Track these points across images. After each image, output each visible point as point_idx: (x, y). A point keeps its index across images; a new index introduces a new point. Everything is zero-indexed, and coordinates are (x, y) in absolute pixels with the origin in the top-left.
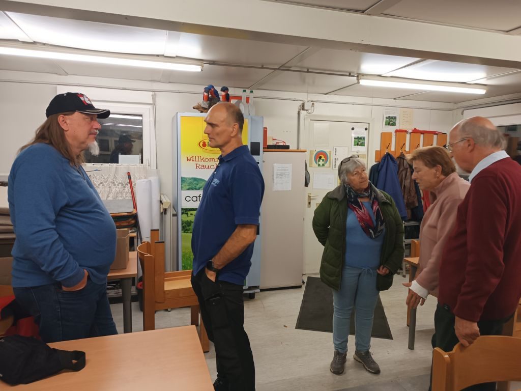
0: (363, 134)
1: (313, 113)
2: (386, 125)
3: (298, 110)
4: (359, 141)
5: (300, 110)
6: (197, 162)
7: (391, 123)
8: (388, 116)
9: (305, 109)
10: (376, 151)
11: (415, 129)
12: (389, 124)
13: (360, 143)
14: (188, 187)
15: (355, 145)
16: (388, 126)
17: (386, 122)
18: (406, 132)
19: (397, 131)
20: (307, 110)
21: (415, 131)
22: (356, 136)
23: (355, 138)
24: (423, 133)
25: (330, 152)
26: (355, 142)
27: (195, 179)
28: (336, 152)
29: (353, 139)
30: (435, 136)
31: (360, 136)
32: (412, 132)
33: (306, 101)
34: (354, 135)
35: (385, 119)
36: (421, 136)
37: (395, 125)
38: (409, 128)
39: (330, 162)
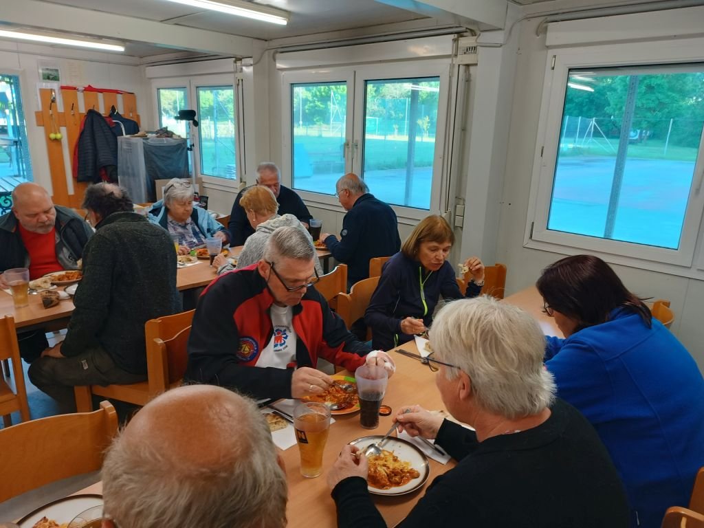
2: (44, 79)
7: (51, 77)
8: (45, 67)
10: (37, 113)
11: (89, 86)
12: (48, 78)
16: (47, 80)
17: (44, 75)
18: (75, 89)
19: (62, 88)
21: (89, 89)
30: (119, 96)
32: (85, 90)
35: (41, 71)
36: (100, 95)
37: (58, 80)
38: (81, 84)
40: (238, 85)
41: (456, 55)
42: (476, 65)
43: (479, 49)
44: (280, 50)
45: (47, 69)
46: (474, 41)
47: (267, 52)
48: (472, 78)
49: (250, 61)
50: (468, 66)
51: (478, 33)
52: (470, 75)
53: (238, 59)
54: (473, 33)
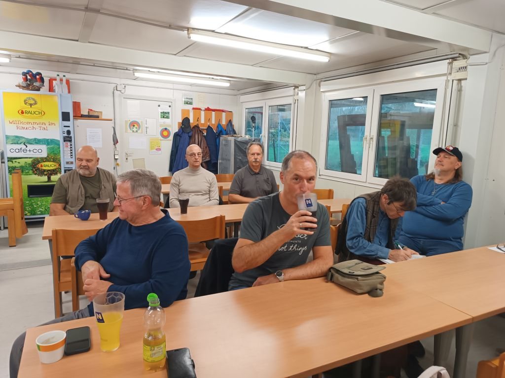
0: (167, 110)
1: (125, 93)
2: (185, 104)
4: (165, 115)
5: (114, 90)
6: (17, 125)
9: (118, 89)
10: (179, 123)
12: (187, 103)
13: (165, 116)
14: (11, 142)
15: (161, 118)
17: (185, 101)
18: (200, 109)
19: (193, 109)
20: (120, 91)
21: (208, 109)
22: (162, 111)
23: (161, 113)
24: (214, 110)
26: (161, 115)
27: (17, 137)
28: (146, 122)
30: (224, 114)
31: (165, 111)
32: (205, 110)
33: (119, 84)
34: (160, 110)
35: (183, 100)
36: (213, 113)
37: (192, 104)
38: (203, 107)
39: (142, 129)
40: (295, 103)
41: (450, 74)
42: (466, 79)
43: (469, 67)
44: (323, 80)
45: (187, 98)
46: (465, 63)
47: (315, 82)
48: (463, 89)
49: (304, 88)
50: (460, 80)
51: (468, 56)
52: (461, 87)
53: (296, 87)
54: (464, 57)
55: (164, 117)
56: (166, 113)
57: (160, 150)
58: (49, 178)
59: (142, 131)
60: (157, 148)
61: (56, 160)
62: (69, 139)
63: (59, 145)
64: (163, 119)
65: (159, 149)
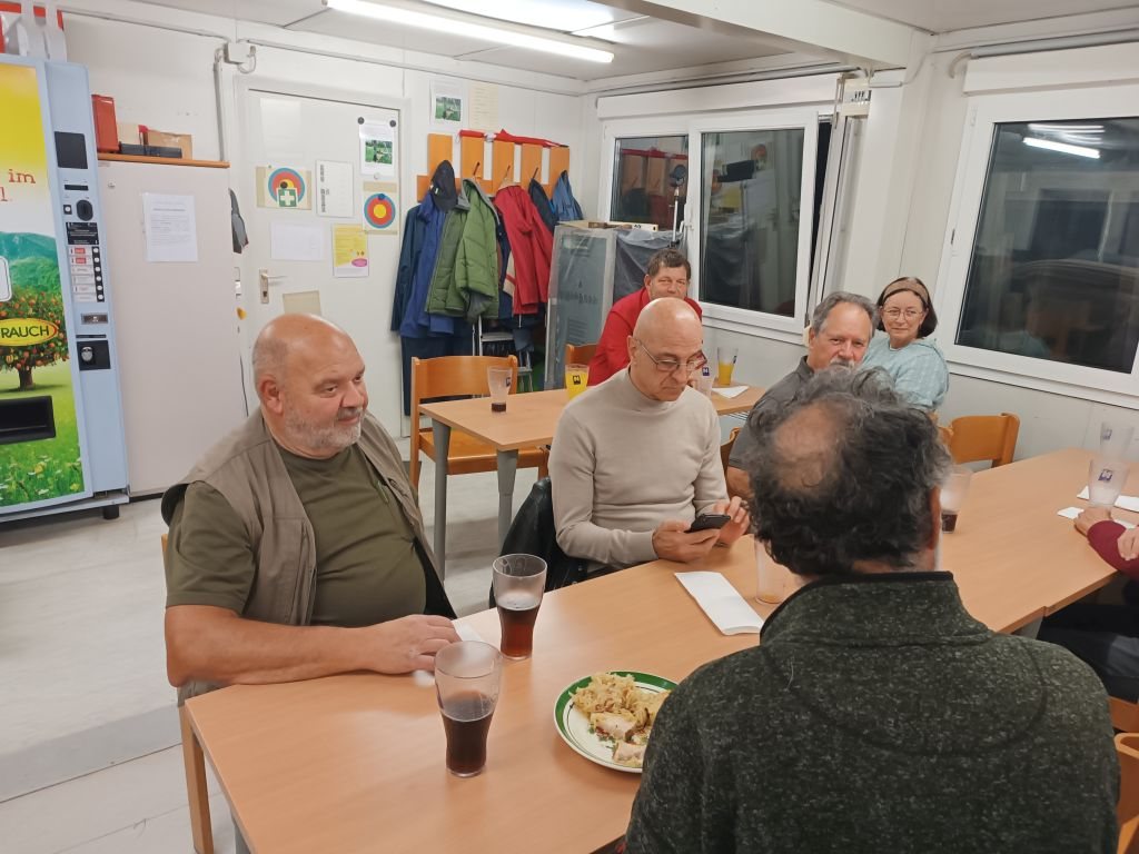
0: (386, 134)
1: (255, 73)
2: (437, 117)
3: (213, 61)
4: (378, 152)
5: (217, 60)
7: (449, 113)
8: (441, 96)
9: (231, 59)
10: (419, 177)
11: (503, 131)
12: (444, 116)
13: (379, 156)
15: (367, 160)
16: (442, 120)
17: (438, 109)
18: (481, 136)
19: (463, 134)
20: (237, 63)
22: (371, 139)
24: (520, 141)
25: (309, 173)
26: (368, 152)
28: (322, 173)
29: (364, 146)
30: (546, 151)
31: (380, 139)
32: (495, 139)
33: (234, 40)
34: (364, 135)
35: (434, 103)
36: (518, 148)
37: (458, 119)
38: (490, 129)
39: (309, 197)
45: (444, 100)
49: (899, 76)
55: (375, 159)
56: (381, 145)
57: (364, 263)
58: (25, 378)
59: (310, 202)
60: (355, 257)
61: (48, 311)
62: (85, 233)
63: (54, 256)
64: (373, 163)
65: (361, 262)
